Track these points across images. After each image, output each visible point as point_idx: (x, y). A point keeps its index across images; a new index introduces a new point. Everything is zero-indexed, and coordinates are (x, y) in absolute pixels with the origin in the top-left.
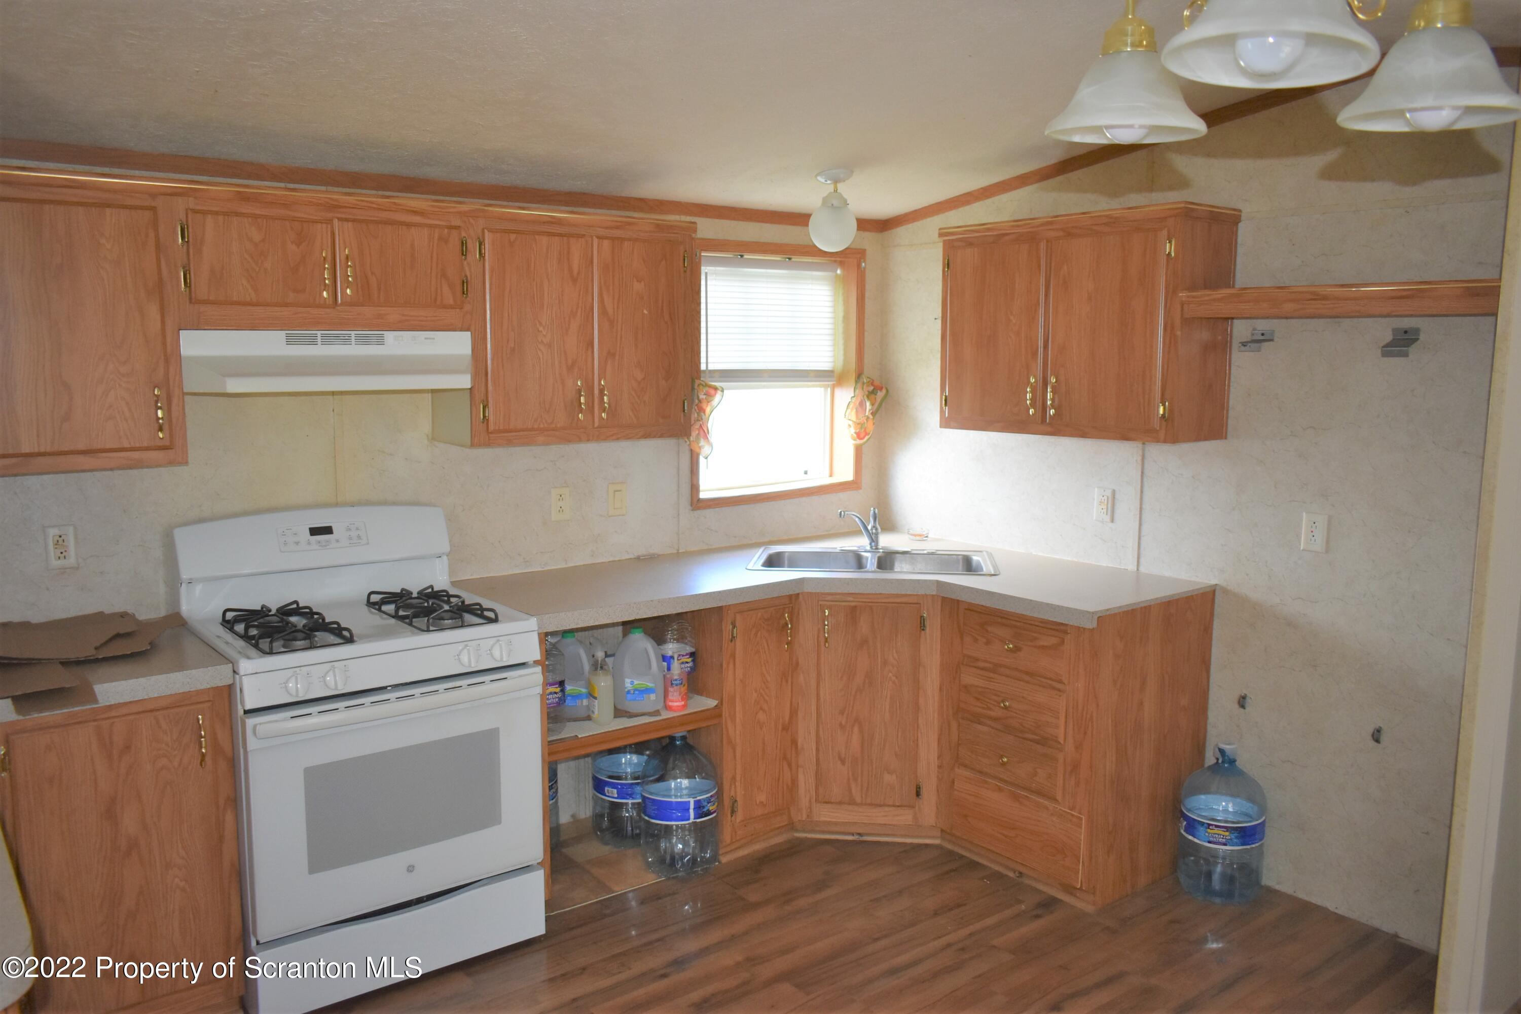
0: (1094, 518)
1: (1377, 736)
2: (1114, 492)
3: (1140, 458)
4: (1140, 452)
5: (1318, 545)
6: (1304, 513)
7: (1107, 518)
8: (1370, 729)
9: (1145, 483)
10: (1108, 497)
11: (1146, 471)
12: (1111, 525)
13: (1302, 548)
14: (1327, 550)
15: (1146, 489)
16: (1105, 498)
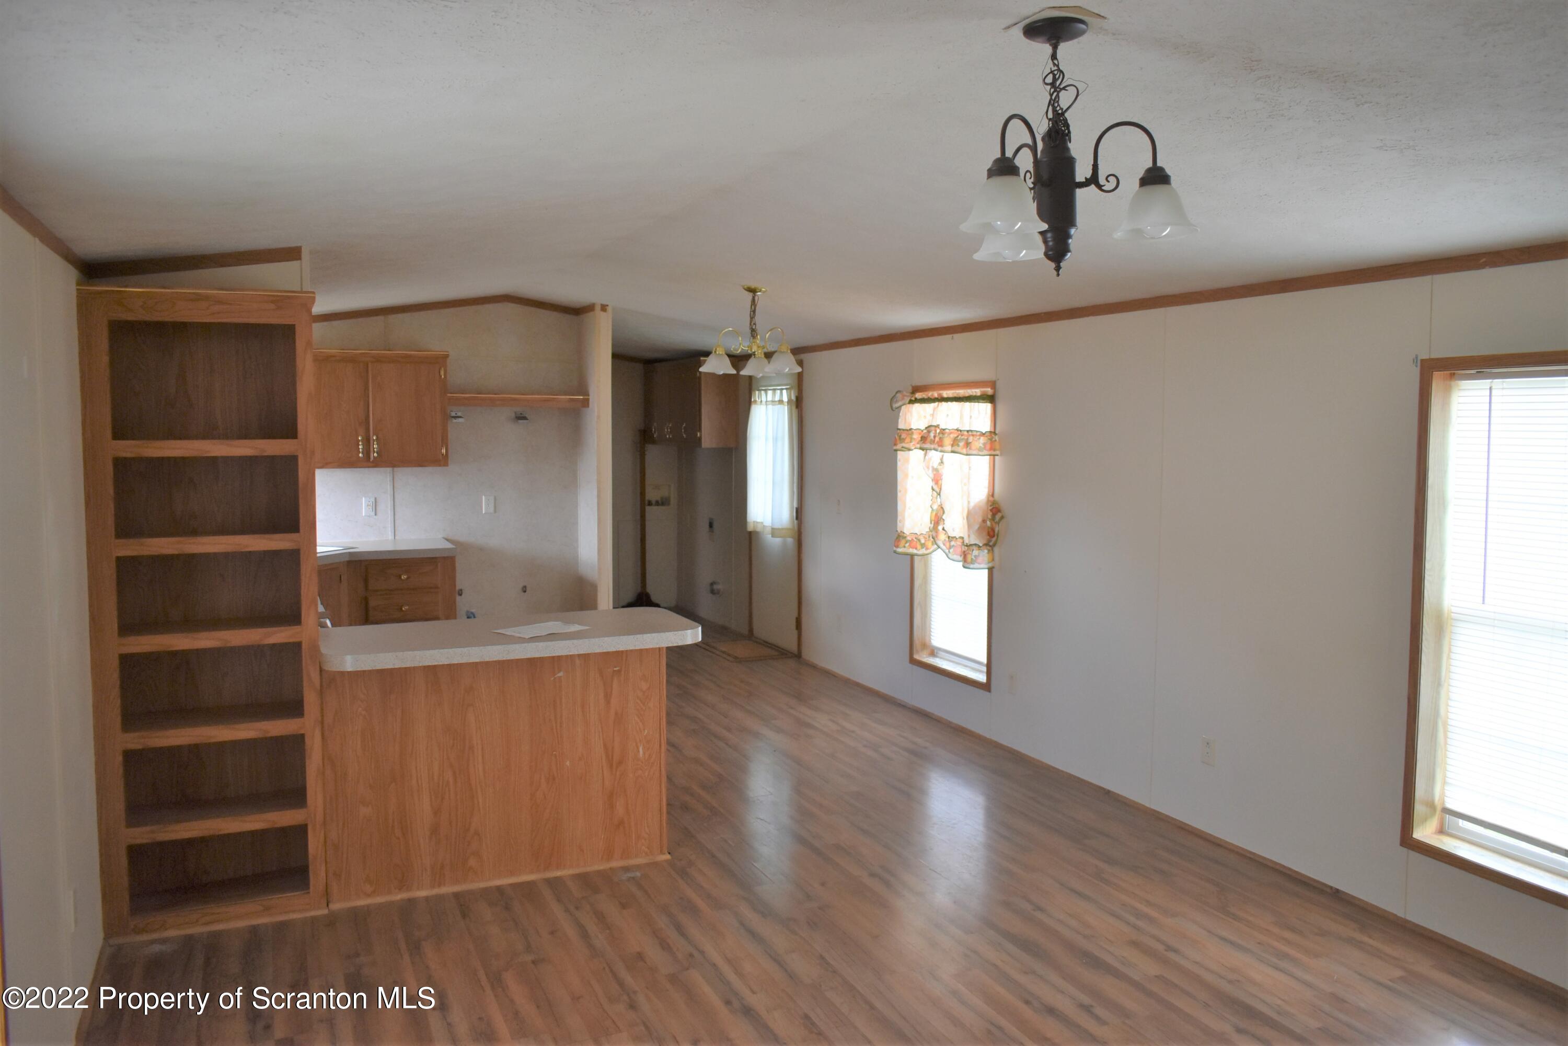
0: (364, 515)
1: (524, 590)
2: (376, 499)
3: (392, 478)
4: (392, 476)
5: (492, 509)
6: (483, 497)
7: (373, 513)
8: (521, 586)
9: (395, 491)
10: (373, 502)
11: (395, 485)
12: (375, 517)
13: (484, 512)
14: (495, 511)
15: (395, 494)
16: (371, 502)
